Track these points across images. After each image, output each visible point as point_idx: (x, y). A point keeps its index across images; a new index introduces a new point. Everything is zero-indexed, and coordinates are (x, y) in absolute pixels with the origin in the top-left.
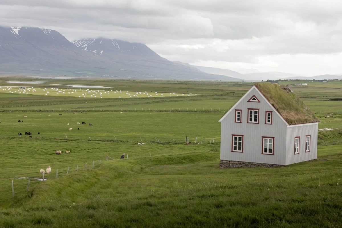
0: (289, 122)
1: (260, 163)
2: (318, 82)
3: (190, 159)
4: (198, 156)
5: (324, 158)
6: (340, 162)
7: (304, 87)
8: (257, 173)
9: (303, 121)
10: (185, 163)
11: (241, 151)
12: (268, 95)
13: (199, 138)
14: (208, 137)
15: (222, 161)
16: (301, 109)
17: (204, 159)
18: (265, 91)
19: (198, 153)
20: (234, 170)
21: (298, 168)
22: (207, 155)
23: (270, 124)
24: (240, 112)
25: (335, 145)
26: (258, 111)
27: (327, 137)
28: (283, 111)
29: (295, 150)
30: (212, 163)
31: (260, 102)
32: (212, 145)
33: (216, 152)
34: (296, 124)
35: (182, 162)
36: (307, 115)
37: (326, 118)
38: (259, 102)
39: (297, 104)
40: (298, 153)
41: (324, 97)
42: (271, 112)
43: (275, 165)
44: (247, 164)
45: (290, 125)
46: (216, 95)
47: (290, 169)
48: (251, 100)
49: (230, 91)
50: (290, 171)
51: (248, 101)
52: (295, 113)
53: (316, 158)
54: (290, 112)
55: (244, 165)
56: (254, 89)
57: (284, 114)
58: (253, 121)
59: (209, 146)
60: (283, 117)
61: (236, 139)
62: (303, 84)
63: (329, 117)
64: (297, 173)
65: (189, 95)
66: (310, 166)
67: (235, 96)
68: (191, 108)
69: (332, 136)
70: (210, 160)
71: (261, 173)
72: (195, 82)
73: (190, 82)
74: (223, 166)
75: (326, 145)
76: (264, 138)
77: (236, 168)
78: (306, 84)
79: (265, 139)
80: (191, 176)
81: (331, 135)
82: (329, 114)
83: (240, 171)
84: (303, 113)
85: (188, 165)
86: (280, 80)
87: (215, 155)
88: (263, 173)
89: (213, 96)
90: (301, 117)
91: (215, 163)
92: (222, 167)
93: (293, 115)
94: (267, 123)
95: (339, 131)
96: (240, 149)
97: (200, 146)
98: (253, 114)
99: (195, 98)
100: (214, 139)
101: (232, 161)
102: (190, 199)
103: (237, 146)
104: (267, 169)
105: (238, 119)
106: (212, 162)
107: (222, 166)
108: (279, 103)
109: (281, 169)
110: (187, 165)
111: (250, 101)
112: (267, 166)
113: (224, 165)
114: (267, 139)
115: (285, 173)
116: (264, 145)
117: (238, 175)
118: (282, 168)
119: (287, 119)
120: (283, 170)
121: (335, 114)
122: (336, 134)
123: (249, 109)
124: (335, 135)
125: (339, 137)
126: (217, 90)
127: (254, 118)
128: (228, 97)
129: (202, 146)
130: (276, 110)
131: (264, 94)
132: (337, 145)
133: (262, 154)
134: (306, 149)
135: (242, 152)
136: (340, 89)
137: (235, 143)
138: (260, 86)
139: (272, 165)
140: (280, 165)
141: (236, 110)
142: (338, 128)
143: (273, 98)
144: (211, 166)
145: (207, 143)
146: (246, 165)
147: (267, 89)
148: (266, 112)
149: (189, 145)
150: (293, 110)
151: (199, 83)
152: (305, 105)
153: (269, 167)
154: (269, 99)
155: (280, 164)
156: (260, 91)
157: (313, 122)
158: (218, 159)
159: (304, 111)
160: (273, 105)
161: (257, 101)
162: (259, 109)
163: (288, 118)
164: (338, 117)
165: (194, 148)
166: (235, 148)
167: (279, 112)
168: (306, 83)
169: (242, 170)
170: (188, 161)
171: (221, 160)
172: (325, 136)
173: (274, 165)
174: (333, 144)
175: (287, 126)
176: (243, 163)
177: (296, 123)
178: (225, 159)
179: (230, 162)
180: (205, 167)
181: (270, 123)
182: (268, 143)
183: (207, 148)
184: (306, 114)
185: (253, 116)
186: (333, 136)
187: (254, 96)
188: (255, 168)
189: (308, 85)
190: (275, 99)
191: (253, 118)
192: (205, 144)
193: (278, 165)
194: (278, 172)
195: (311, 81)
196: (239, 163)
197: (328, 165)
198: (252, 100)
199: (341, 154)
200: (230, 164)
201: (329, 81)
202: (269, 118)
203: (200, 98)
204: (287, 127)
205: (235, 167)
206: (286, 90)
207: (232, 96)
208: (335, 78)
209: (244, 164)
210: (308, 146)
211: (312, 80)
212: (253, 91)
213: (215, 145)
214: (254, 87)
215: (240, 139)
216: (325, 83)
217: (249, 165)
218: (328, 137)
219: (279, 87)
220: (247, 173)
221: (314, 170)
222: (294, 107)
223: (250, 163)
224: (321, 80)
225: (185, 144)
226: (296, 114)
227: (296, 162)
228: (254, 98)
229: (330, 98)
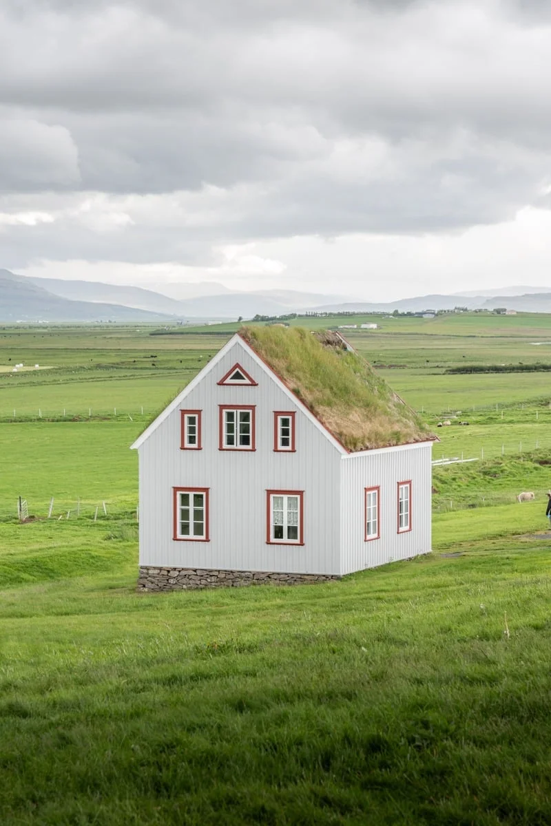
0: (346, 443)
1: (263, 573)
2: (408, 319)
3: (43, 569)
4: (65, 556)
5: (452, 550)
6: (502, 559)
7: (368, 335)
8: (257, 604)
9: (388, 438)
10: (27, 581)
11: (203, 537)
12: (281, 364)
13: (59, 501)
14: (86, 498)
15: (145, 571)
16: (381, 402)
17: (87, 567)
18: (271, 349)
19: (65, 549)
20: (183, 596)
21: (379, 582)
22: (93, 554)
23: (289, 451)
24: (196, 416)
25: (478, 509)
26: (250, 411)
27: (451, 486)
28: (327, 409)
29: (367, 526)
30: (112, 579)
31: (256, 385)
32: (101, 522)
33: (121, 544)
34: (367, 448)
35: (18, 577)
36: (398, 421)
37: (440, 426)
38: (254, 384)
39: (366, 387)
40: (376, 535)
41: (430, 364)
42: (293, 414)
43: (308, 575)
44: (223, 576)
45: (351, 451)
46: (99, 366)
47: (357, 586)
48: (228, 381)
49: (143, 354)
50: (356, 594)
51: (219, 384)
52: (364, 415)
53: (430, 550)
54: (348, 414)
55: (213, 579)
56: (237, 344)
57: (330, 421)
58: (237, 445)
59: (94, 525)
60: (327, 429)
61: (185, 499)
62: (363, 326)
63: (449, 423)
64: (379, 599)
65: (15, 370)
66: (413, 576)
67: (157, 368)
68: (25, 411)
69: (463, 483)
70: (107, 569)
71: (267, 603)
72: (30, 327)
73: (17, 328)
74: (150, 584)
75: (454, 511)
76: (272, 496)
77: (190, 589)
78: (374, 326)
79: (274, 497)
80: (53, 620)
81: (460, 478)
82: (445, 414)
83: (204, 598)
84: (385, 413)
85: (38, 589)
86: (294, 316)
87: (119, 554)
88: (274, 603)
89: (89, 369)
90: (382, 425)
91: (121, 579)
92: (146, 590)
93: (355, 422)
94: (280, 447)
95: (482, 467)
96: (198, 530)
97: (64, 526)
98: (237, 423)
99: (35, 379)
100: (106, 504)
101: (175, 569)
102: (136, 690)
103: (191, 522)
104: (286, 588)
105: (192, 440)
106: (111, 575)
107: (144, 586)
108: (316, 385)
109: (329, 588)
110: (33, 589)
111: (225, 382)
112: (286, 581)
113: (152, 583)
114: (282, 498)
115: (341, 598)
116: (274, 517)
117: (199, 611)
118: (329, 583)
119: (341, 434)
120: (335, 591)
121: (465, 414)
122: (474, 476)
123: (222, 407)
124: (474, 478)
125: (485, 483)
126: (102, 352)
127: (239, 434)
128: (137, 372)
129: (72, 527)
130: (307, 407)
131: (269, 359)
132: (484, 509)
133: (268, 543)
134: (400, 523)
135: (207, 540)
136: (474, 336)
137: (185, 514)
138: (254, 334)
139: (299, 576)
140: (324, 576)
141: (184, 412)
142: (480, 456)
143: (296, 373)
144: (111, 588)
145: (86, 517)
146: (221, 581)
147: (276, 344)
148: (277, 413)
149: (29, 524)
150: (357, 406)
151: (45, 331)
152: (391, 391)
153: (290, 584)
154: (285, 373)
155: (324, 573)
156: (257, 351)
157: (417, 441)
158: (129, 566)
159: (389, 408)
160: (296, 392)
161: (247, 381)
162: (253, 407)
163: (345, 432)
164: (477, 422)
165: (46, 533)
166: (185, 529)
167: (315, 414)
168: (373, 322)
169: (210, 594)
170: (35, 573)
171: (142, 568)
172: (443, 482)
173: (306, 577)
174: (473, 506)
175: (341, 454)
176: (210, 573)
177: (368, 444)
178: (154, 565)
179: (171, 572)
180: (92, 591)
181: (289, 448)
182: (285, 510)
183: (86, 533)
184: (396, 419)
185: (237, 428)
186: (466, 483)
187: (237, 366)
188: (247, 586)
189: (379, 327)
190: (301, 374)
191: (237, 434)
192: (78, 519)
193: (319, 576)
194: (319, 598)
195: (389, 314)
196: (198, 573)
197: (467, 568)
198: (232, 378)
199: (501, 536)
200: (171, 577)
201: (439, 314)
202: (285, 432)
203: (50, 378)
204: (343, 457)
205: (184, 586)
206: (332, 344)
207: (150, 369)
208: (458, 306)
209: (213, 577)
210: (404, 514)
211: (392, 311)
212: (234, 350)
213: (110, 522)
214: (237, 339)
215: (198, 499)
216: (431, 320)
217: (229, 579)
218: (453, 486)
219: (313, 338)
220: (227, 605)
221: (429, 587)
222: (358, 395)
223: (232, 572)
224: (416, 313)
225: (17, 521)
226: (368, 418)
227: (371, 565)
228: (238, 374)
229: (447, 364)
